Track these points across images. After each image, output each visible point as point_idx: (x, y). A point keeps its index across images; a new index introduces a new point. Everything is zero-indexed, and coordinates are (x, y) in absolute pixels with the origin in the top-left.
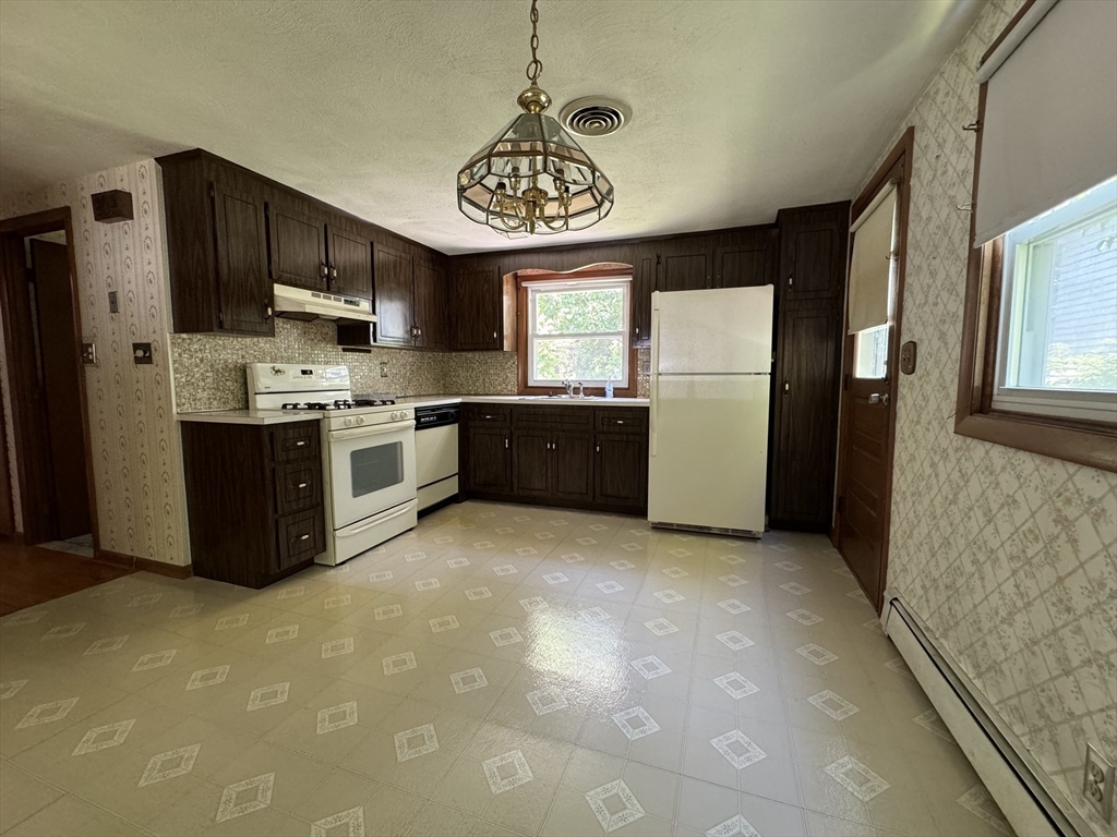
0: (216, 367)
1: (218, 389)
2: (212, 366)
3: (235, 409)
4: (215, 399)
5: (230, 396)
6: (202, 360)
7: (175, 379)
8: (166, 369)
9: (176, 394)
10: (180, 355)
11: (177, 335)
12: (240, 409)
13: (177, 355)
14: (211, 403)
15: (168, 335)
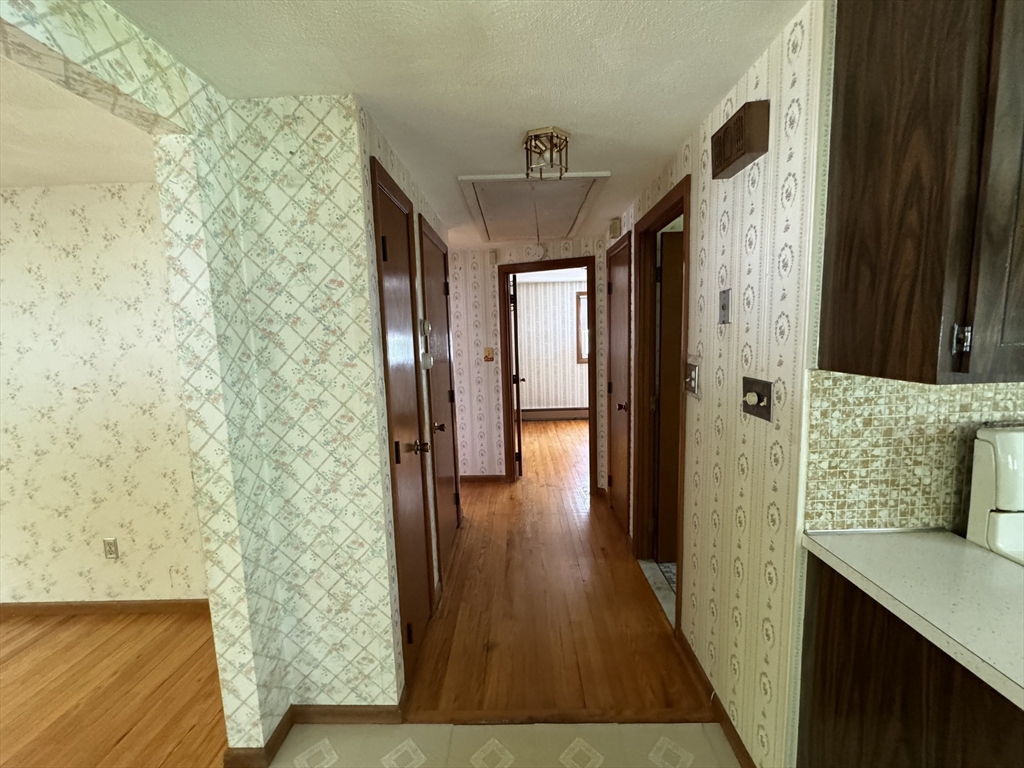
0: (898, 435)
1: (894, 483)
2: (888, 433)
3: (927, 530)
4: (884, 505)
5: (920, 500)
6: (867, 423)
7: (809, 464)
8: (795, 440)
9: (808, 494)
10: (824, 414)
11: (824, 374)
12: (939, 529)
13: (817, 414)
14: (874, 514)
15: (807, 373)
